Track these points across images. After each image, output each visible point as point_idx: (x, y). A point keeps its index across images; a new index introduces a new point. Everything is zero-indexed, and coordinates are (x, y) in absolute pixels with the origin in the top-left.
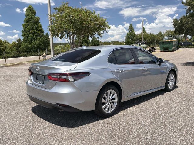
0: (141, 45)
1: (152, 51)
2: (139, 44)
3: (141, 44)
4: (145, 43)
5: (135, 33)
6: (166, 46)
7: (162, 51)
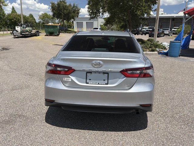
0: (25, 28)
1: (37, 35)
2: (23, 26)
3: (26, 26)
4: (30, 25)
5: (4, 12)
6: (51, 30)
7: (47, 35)
